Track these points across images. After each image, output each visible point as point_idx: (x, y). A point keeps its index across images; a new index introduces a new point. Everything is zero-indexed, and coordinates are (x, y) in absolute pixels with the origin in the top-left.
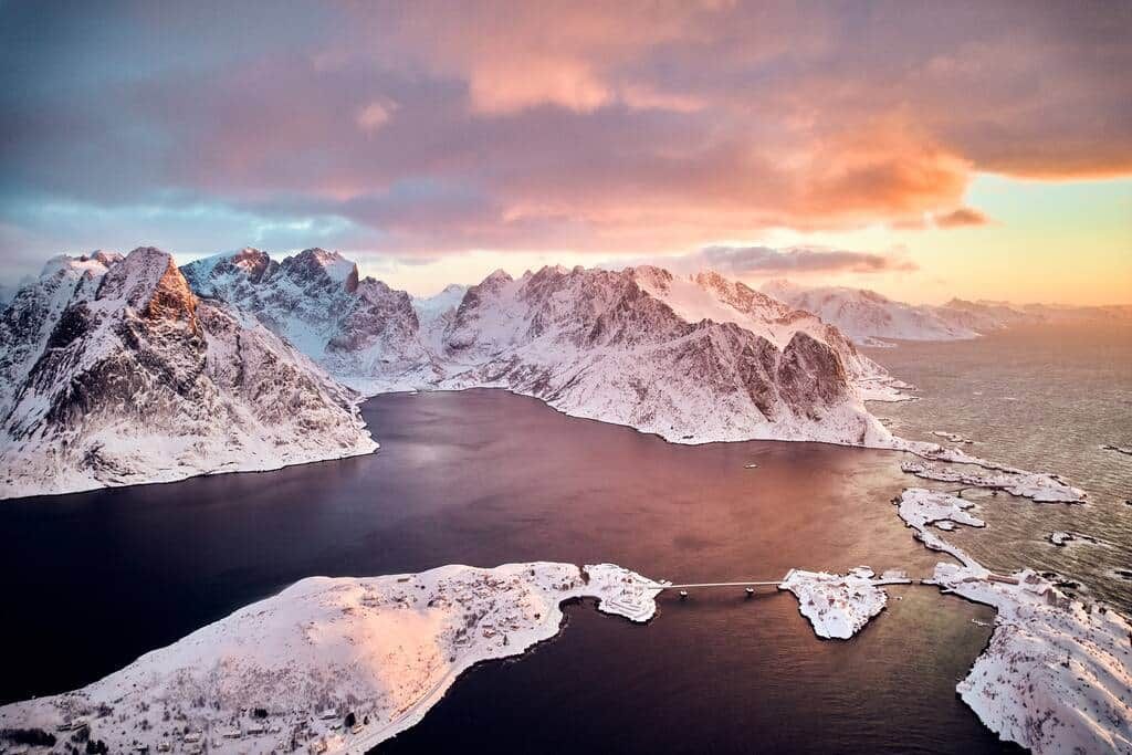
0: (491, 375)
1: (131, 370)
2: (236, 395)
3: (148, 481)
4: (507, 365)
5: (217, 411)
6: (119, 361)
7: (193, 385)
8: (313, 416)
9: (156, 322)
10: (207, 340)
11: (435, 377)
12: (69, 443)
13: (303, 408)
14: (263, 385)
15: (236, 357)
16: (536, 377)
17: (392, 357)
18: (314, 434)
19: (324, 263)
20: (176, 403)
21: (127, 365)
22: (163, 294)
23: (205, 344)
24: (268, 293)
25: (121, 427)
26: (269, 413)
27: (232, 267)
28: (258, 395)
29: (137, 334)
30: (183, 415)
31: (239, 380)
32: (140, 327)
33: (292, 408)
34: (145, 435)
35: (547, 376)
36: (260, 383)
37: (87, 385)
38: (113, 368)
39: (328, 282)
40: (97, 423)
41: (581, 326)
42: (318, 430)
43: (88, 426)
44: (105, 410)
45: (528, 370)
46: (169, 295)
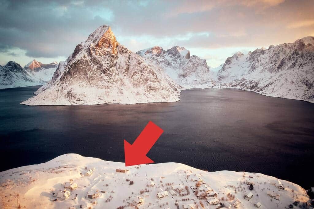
0: (233, 85)
1: (88, 64)
2: (125, 75)
3: (85, 104)
4: (240, 81)
5: (116, 81)
6: (84, 60)
7: (109, 70)
8: (152, 85)
9: (100, 48)
10: (119, 56)
11: (212, 85)
12: (64, 88)
13: (149, 81)
14: (135, 72)
15: (127, 62)
16: (252, 85)
17: (198, 80)
18: (152, 92)
19: (179, 51)
20: (102, 77)
21: (87, 62)
22: (104, 39)
23: (117, 58)
24: (162, 60)
25: (81, 84)
26: (136, 83)
27: (151, 52)
28: (132, 76)
29: (92, 52)
30: (104, 81)
31: (127, 70)
32: (94, 49)
33: (145, 82)
34: (89, 87)
35: (257, 84)
36: (134, 72)
37: (73, 68)
38: (82, 63)
39: (180, 56)
40: (74, 82)
41: (273, 64)
42: (154, 91)
43: (71, 82)
44: (77, 78)
45: (249, 82)
46: (106, 39)
